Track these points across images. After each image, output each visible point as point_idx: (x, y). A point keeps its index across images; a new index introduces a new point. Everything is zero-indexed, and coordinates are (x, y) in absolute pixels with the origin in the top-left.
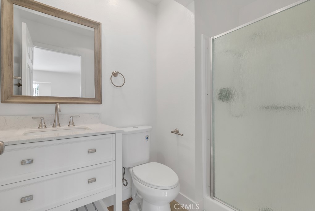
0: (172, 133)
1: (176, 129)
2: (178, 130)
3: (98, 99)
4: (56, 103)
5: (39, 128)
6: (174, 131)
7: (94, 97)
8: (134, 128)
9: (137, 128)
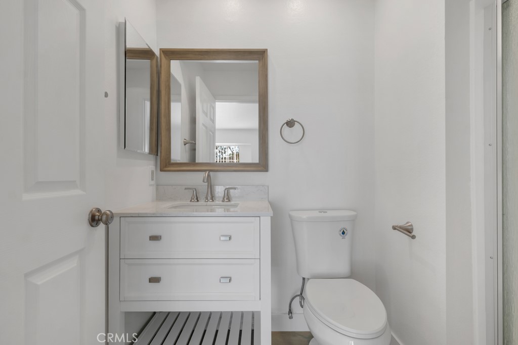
0: (395, 229)
1: (408, 223)
2: (411, 225)
3: (262, 165)
4: (205, 171)
5: (191, 201)
6: (400, 227)
7: (258, 162)
8: (319, 212)
9: (324, 212)
